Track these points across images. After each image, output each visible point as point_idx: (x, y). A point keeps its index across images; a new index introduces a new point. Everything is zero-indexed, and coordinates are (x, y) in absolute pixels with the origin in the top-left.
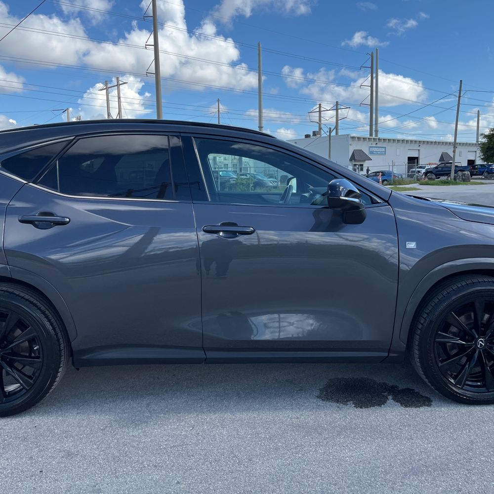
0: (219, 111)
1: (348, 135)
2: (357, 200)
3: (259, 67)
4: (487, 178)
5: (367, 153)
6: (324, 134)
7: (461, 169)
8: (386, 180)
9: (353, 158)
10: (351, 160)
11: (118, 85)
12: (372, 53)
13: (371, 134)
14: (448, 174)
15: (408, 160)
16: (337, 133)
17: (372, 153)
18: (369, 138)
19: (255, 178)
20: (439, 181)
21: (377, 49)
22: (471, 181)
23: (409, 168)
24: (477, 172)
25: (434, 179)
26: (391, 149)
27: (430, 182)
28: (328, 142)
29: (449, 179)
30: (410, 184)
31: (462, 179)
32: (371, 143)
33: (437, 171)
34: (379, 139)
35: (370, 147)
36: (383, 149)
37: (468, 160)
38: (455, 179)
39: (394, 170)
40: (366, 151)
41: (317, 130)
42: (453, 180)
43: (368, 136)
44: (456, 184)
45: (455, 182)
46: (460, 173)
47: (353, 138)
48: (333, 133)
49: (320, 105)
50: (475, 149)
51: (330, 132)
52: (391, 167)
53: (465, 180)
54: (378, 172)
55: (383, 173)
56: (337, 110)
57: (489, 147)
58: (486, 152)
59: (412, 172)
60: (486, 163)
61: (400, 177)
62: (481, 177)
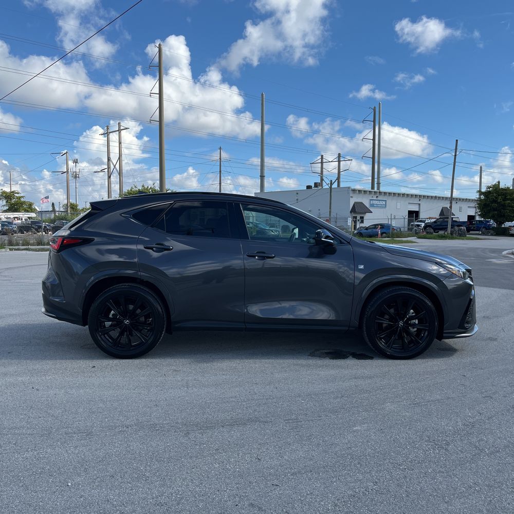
0: (220, 159)
1: (349, 188)
2: (332, 241)
3: (262, 117)
4: (484, 233)
5: (368, 206)
6: (326, 186)
7: (459, 224)
8: (385, 233)
9: (353, 210)
10: (351, 212)
11: (119, 131)
12: (375, 107)
13: (373, 187)
14: (445, 229)
15: (409, 214)
16: (339, 185)
17: (372, 205)
18: (369, 191)
19: (257, 227)
20: (436, 235)
21: (380, 104)
22: (467, 236)
23: (409, 222)
24: (474, 227)
25: (432, 233)
26: (391, 202)
27: (429, 236)
28: (329, 193)
29: (446, 233)
30: (408, 237)
31: (459, 233)
32: (371, 195)
33: (435, 226)
34: (380, 192)
35: (371, 200)
36: (384, 203)
37: (468, 216)
38: (452, 234)
39: (393, 223)
40: (367, 204)
41: (319, 181)
42: (449, 235)
43: (370, 189)
44: (452, 238)
45: (451, 237)
46: (456, 228)
47: (354, 191)
48: (335, 186)
49: (322, 156)
50: (473, 204)
51: (331, 184)
52: (390, 220)
53: (461, 235)
54: (377, 225)
55: (382, 226)
56: (339, 161)
57: (486, 203)
58: (483, 208)
59: (412, 225)
60: (483, 219)
61: (398, 230)
62: (478, 232)
